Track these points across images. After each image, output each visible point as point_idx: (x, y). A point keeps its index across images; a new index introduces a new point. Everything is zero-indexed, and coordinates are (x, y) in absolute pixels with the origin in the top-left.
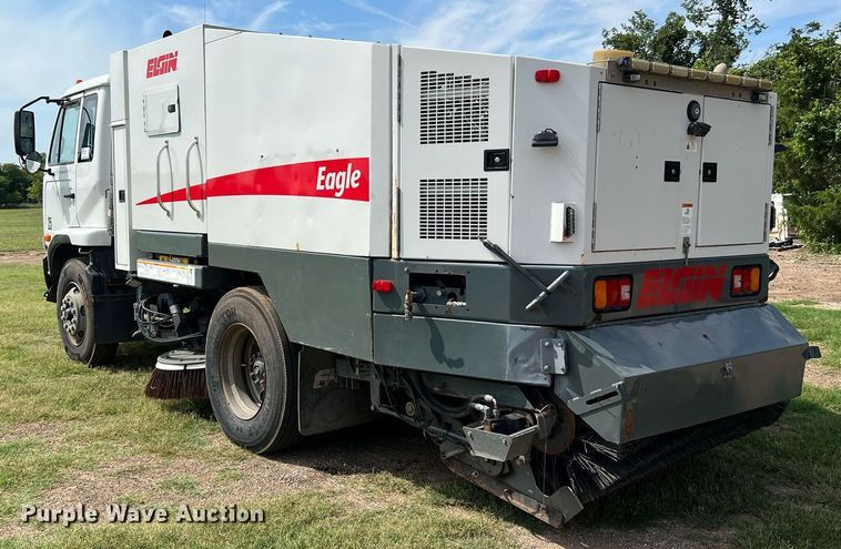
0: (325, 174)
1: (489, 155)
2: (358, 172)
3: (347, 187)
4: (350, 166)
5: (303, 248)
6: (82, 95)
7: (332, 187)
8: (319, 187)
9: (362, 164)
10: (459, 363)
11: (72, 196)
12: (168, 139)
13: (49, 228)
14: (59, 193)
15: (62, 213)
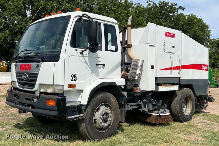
3: (206, 69)
4: (206, 66)
5: (200, 78)
6: (102, 22)
8: (202, 68)
11: (104, 65)
12: (171, 54)
13: (72, 80)
14: (88, 62)
15: (90, 72)
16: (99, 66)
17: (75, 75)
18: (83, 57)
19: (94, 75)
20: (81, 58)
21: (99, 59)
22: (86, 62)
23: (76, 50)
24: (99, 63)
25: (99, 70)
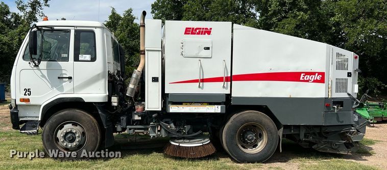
0: (304, 75)
1: (348, 73)
2: (321, 76)
3: (315, 79)
4: (317, 74)
5: (293, 96)
6: (73, 28)
7: (308, 79)
8: (301, 79)
9: (323, 74)
10: (343, 122)
11: (70, 78)
12: (201, 59)
13: (25, 95)
14: (46, 76)
15: (50, 86)
16: (64, 79)
17: (28, 89)
18: (39, 70)
19: (55, 89)
20: (37, 71)
21: (64, 72)
22: (43, 76)
23: (30, 63)
24: (64, 76)
25: (64, 84)
